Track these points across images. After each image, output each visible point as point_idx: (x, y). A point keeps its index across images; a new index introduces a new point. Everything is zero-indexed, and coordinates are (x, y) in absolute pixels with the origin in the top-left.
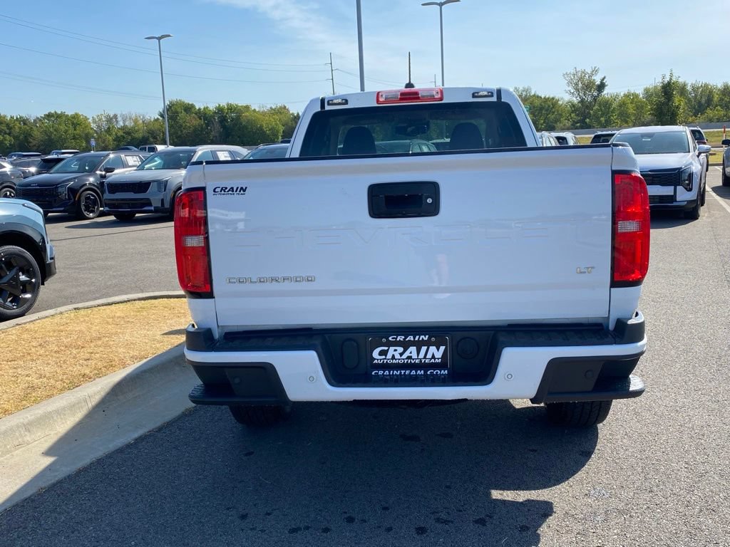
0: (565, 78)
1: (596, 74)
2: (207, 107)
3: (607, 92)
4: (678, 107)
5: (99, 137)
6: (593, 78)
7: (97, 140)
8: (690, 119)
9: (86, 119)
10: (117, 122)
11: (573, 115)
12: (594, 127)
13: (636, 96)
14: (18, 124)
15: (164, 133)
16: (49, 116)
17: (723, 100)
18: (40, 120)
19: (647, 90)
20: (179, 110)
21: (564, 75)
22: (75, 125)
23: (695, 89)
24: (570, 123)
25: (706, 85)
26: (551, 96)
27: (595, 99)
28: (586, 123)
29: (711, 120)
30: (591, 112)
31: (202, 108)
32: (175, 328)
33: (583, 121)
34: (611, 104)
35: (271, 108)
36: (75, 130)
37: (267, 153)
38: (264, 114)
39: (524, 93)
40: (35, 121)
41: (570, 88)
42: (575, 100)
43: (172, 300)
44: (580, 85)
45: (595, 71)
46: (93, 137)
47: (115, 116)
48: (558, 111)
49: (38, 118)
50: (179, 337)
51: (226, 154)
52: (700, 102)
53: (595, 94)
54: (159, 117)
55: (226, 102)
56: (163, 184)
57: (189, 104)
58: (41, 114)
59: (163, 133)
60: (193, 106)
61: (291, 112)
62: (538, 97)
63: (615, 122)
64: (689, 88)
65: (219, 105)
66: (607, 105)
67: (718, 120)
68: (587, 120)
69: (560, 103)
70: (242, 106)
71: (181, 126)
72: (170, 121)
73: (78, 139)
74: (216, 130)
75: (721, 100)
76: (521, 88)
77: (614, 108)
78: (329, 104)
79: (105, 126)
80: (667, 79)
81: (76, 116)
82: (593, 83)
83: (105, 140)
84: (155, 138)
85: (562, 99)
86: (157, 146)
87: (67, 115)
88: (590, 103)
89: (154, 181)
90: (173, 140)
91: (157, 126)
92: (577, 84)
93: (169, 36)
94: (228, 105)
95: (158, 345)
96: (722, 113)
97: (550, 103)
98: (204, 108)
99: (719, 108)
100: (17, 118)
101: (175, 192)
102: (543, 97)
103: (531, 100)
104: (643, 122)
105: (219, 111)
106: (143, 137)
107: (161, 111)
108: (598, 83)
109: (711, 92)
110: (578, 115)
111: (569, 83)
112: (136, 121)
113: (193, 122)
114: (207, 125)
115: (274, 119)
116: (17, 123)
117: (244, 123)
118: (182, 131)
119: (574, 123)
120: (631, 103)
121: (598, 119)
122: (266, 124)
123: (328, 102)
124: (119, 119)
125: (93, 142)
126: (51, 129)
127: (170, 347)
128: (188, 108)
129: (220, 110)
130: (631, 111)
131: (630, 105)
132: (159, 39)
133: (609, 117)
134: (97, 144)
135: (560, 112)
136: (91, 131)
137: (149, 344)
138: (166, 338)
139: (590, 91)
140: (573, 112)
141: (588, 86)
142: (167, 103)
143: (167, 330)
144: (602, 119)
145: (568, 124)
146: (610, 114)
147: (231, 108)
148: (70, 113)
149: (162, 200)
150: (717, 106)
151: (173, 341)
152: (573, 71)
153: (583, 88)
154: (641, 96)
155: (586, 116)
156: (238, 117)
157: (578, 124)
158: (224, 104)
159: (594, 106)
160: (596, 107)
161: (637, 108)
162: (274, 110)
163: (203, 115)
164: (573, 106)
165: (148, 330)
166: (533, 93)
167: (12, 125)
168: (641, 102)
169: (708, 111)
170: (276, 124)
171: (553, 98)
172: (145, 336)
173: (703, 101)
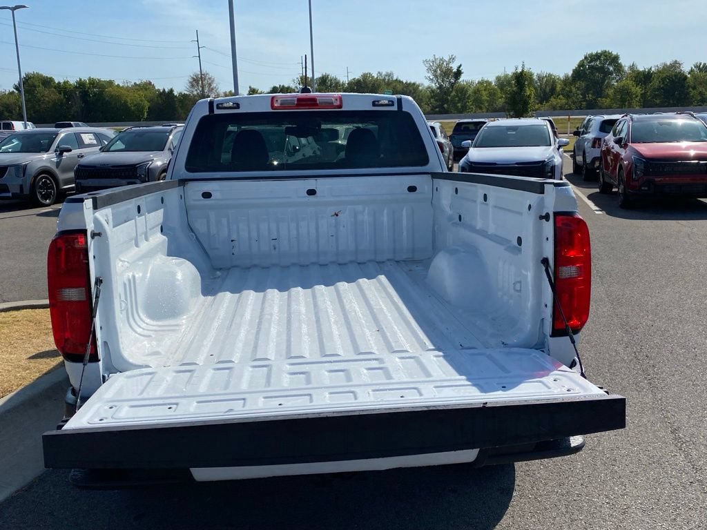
0: (425, 65)
1: (453, 62)
2: (68, 81)
3: (463, 79)
4: (529, 97)
6: (450, 65)
8: (537, 107)
11: (432, 100)
12: (451, 113)
13: (490, 83)
15: (21, 108)
17: (564, 89)
19: (498, 78)
20: (37, 83)
21: (424, 62)
23: (540, 78)
24: (430, 108)
25: (550, 75)
26: (412, 82)
27: (452, 85)
28: (444, 108)
29: (554, 108)
30: (449, 98)
31: (62, 81)
32: (43, 349)
33: (441, 106)
34: (467, 91)
35: (135, 83)
37: (135, 136)
38: (128, 89)
39: (387, 78)
41: (429, 75)
42: (434, 86)
43: (37, 311)
44: (439, 72)
45: (452, 59)
48: (419, 96)
50: (48, 360)
51: (91, 136)
52: (545, 91)
53: (452, 81)
54: (15, 90)
55: (88, 77)
56: (22, 169)
57: (47, 77)
59: (19, 107)
60: (51, 80)
61: (156, 88)
62: (400, 81)
63: (470, 108)
64: (535, 77)
65: (80, 80)
66: (462, 91)
67: (561, 108)
68: (446, 106)
69: (420, 88)
70: (104, 81)
71: (40, 100)
72: (27, 95)
74: (77, 106)
75: (563, 89)
76: (384, 73)
77: (470, 95)
78: (218, 108)
80: (519, 70)
82: (450, 70)
84: (10, 112)
85: (422, 84)
86: (13, 122)
88: (448, 89)
89: (11, 166)
90: (31, 114)
91: (12, 100)
92: (435, 71)
94: (90, 79)
95: (24, 374)
96: (564, 101)
97: (411, 88)
98: (64, 82)
99: (561, 96)
101: (36, 177)
102: (404, 82)
103: (394, 84)
104: (495, 108)
107: (17, 83)
108: (455, 70)
109: (554, 82)
110: (436, 101)
111: (429, 69)
113: (50, 96)
114: (68, 100)
115: (139, 95)
117: (107, 99)
118: (40, 106)
119: (433, 108)
120: (485, 90)
121: (455, 104)
122: (130, 99)
123: (218, 105)
127: (38, 375)
128: (47, 82)
129: (81, 84)
130: (485, 98)
131: (483, 92)
132: (13, 9)
133: (465, 103)
135: (420, 97)
137: (13, 372)
138: (33, 363)
139: (448, 78)
140: (432, 97)
141: (446, 73)
142: (23, 75)
143: (34, 352)
144: (459, 105)
146: (467, 100)
147: (93, 83)
149: (21, 187)
150: (559, 95)
151: (41, 366)
152: (432, 58)
153: (441, 75)
154: (493, 84)
155: (444, 101)
156: (101, 93)
157: (437, 109)
158: (85, 78)
159: (451, 92)
160: (453, 93)
161: (490, 95)
162: (139, 85)
163: (63, 89)
164: (433, 91)
165: (11, 354)
166: (395, 78)
168: (494, 89)
169: (552, 99)
170: (142, 101)
171: (414, 84)
172: (8, 361)
173: (548, 90)
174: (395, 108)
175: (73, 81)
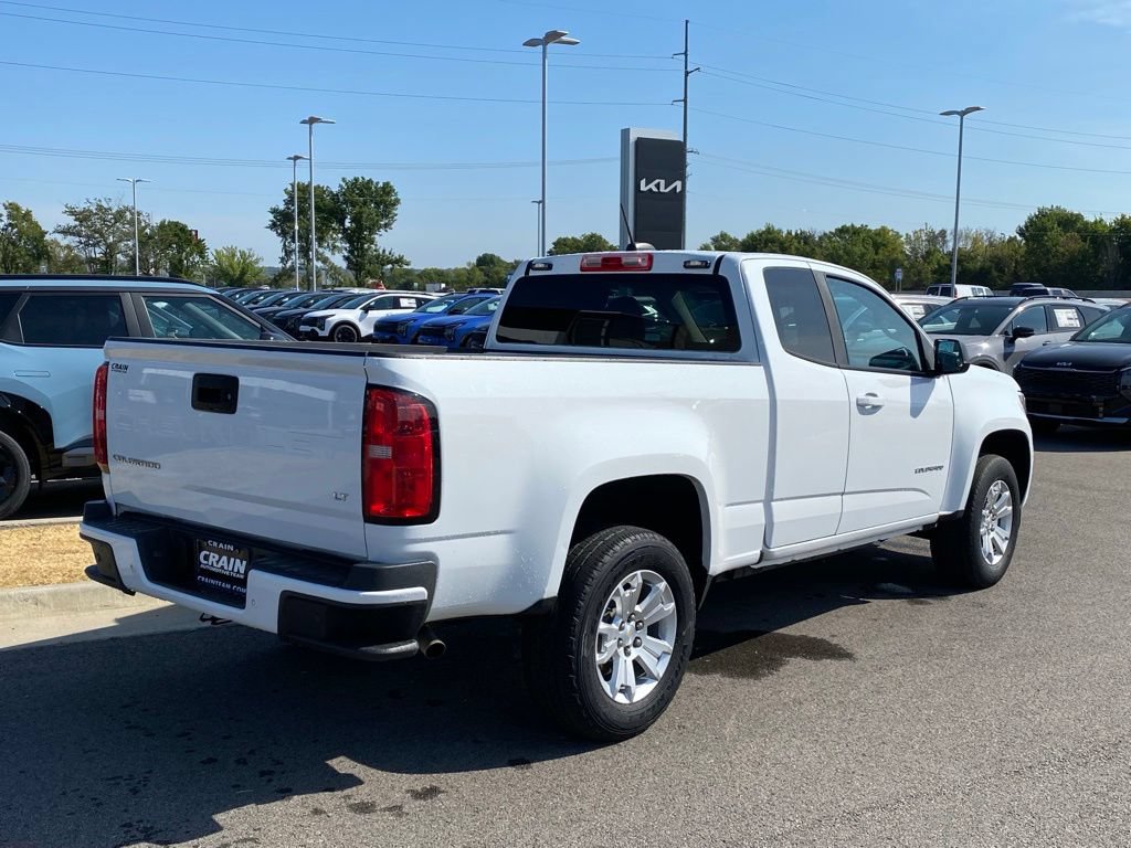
2: (1102, 220)
5: (912, 266)
7: (907, 271)
9: (898, 236)
10: (945, 242)
14: (796, 244)
16: (842, 231)
18: (829, 238)
20: (1049, 225)
22: (877, 246)
31: (1093, 220)
36: (877, 254)
40: (820, 238)
46: (902, 266)
47: (943, 233)
49: (825, 234)
54: (1018, 236)
57: (1072, 214)
58: (831, 228)
65: (1123, 217)
71: (1049, 251)
72: (1031, 243)
73: (878, 268)
79: (923, 247)
81: (883, 231)
83: (920, 272)
87: (870, 231)
93: (978, 109)
98: (1096, 222)
100: (796, 234)
105: (1122, 226)
106: (982, 269)
107: (1023, 224)
112: (975, 241)
113: (1069, 244)
114: (1097, 252)
116: (795, 241)
118: (1048, 260)
124: (949, 237)
125: (899, 275)
126: (841, 252)
128: (1069, 222)
132: (962, 114)
134: (906, 276)
136: (900, 257)
148: (873, 226)
163: (1092, 233)
167: (787, 245)
174: (709, 271)
175: (1109, 219)
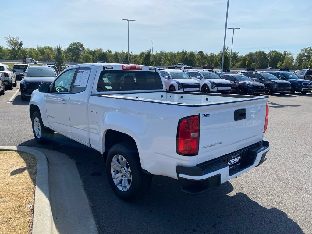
0: (5, 39)
3: (23, 47)
6: (17, 41)
11: (10, 54)
12: (19, 60)
27: (19, 49)
30: (18, 54)
33: (15, 57)
41: (7, 43)
42: (10, 48)
44: (12, 43)
45: (18, 38)
53: (19, 47)
64: (53, 49)
66: (24, 52)
68: (17, 57)
69: (3, 48)
77: (27, 53)
80: (58, 47)
88: (17, 50)
92: (10, 42)
108: (20, 43)
110: (12, 54)
111: (7, 41)
119: (11, 57)
120: (33, 52)
121: (21, 57)
123: (106, 67)
130: (34, 55)
135: (4, 52)
139: (16, 46)
141: (16, 44)
145: (8, 57)
152: (8, 37)
154: (36, 50)
155: (16, 55)
157: (13, 58)
160: (20, 52)
161: (36, 54)
164: (9, 50)
168: (37, 52)
174: (155, 71)
